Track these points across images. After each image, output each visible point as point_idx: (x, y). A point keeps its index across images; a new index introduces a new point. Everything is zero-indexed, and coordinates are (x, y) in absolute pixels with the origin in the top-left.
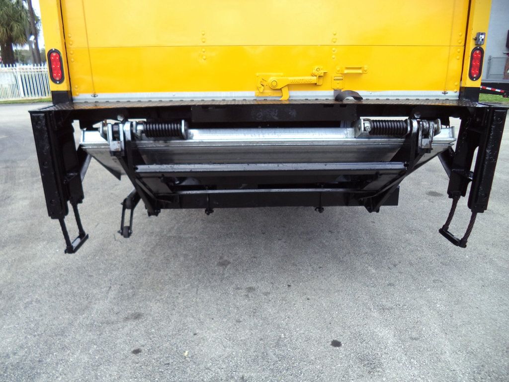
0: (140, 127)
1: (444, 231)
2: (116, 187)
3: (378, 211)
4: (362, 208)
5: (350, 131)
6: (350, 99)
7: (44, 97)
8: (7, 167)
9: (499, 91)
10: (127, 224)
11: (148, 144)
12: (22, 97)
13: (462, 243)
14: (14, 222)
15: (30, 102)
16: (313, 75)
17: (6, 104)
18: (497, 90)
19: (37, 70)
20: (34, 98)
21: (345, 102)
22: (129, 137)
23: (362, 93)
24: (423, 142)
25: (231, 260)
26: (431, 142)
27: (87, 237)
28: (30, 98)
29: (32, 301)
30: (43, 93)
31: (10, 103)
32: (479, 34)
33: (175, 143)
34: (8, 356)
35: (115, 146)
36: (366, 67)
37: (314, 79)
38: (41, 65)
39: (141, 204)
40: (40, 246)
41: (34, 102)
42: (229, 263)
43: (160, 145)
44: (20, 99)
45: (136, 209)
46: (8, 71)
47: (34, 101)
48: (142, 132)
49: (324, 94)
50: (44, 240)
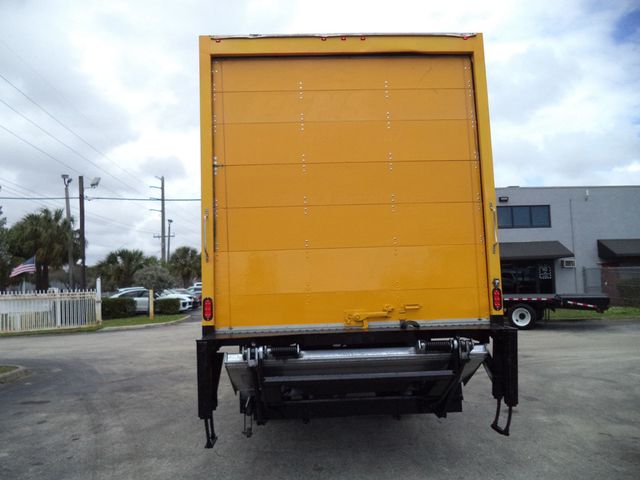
0: (269, 350)
1: (495, 426)
3: (445, 417)
4: (433, 416)
5: (412, 349)
6: (410, 327)
7: (84, 326)
9: (592, 306)
11: (272, 362)
13: (506, 432)
14: (119, 444)
15: (67, 332)
16: (385, 311)
18: (589, 306)
20: (72, 327)
21: (408, 329)
22: (261, 357)
23: (420, 322)
24: (463, 355)
25: (325, 467)
26: (469, 354)
30: (83, 321)
32: (495, 280)
33: (291, 360)
35: (252, 363)
36: (421, 304)
37: (385, 313)
43: (280, 362)
44: (58, 328)
47: (73, 330)
48: (271, 353)
49: (393, 323)
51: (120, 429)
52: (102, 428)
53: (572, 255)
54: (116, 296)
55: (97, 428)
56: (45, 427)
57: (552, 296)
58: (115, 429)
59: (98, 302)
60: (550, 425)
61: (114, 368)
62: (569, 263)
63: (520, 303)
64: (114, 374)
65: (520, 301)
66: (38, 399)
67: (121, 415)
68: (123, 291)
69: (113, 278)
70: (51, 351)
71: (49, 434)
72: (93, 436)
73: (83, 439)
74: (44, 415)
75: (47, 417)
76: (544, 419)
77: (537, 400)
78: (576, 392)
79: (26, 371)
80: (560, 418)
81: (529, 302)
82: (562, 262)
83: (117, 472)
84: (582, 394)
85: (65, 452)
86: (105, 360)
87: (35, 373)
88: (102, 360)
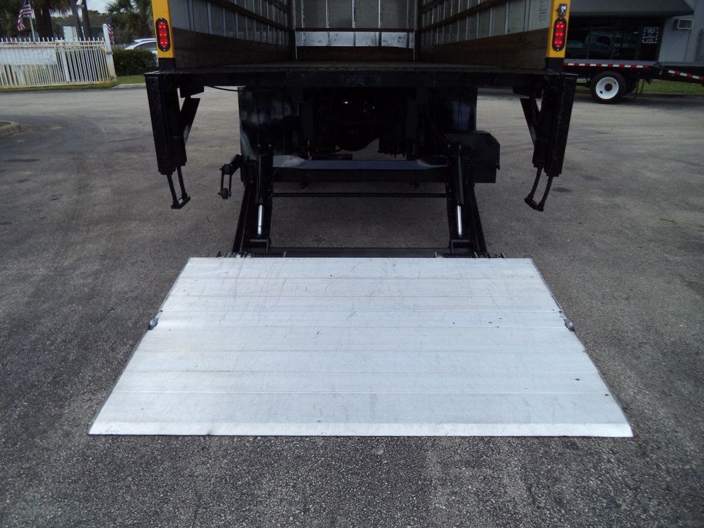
1: (529, 200)
2: (202, 179)
7: (96, 82)
8: (74, 159)
9: (697, 78)
10: (226, 186)
12: (67, 81)
13: (540, 207)
14: (101, 206)
15: (78, 89)
17: (47, 90)
18: (694, 77)
19: (86, 46)
20: (82, 83)
25: (326, 238)
27: (189, 198)
28: (78, 83)
29: (136, 262)
30: (95, 77)
31: (52, 90)
32: (561, 5)
34: (126, 293)
38: (91, 39)
39: (237, 174)
40: (133, 225)
41: (84, 89)
42: (324, 240)
44: (65, 84)
45: (234, 176)
46: (48, 46)
47: (85, 87)
50: (135, 220)
51: (108, 190)
52: (89, 188)
53: (691, 12)
54: (132, 47)
55: (82, 188)
56: (25, 186)
57: (651, 63)
58: (102, 190)
59: (109, 53)
60: (605, 207)
61: (120, 127)
62: (684, 23)
63: (610, 71)
64: (119, 133)
65: (610, 68)
66: (27, 157)
67: (113, 176)
68: (140, 42)
69: (127, 25)
70: (54, 108)
71: (28, 192)
72: (75, 197)
73: (65, 198)
74: (28, 173)
75: (31, 176)
76: (599, 200)
77: (597, 179)
78: (648, 174)
79: (19, 127)
80: (618, 200)
81: (621, 70)
82: (676, 21)
83: (91, 234)
84: (654, 176)
85: (39, 211)
86: (113, 118)
87: (30, 131)
88: (110, 119)
